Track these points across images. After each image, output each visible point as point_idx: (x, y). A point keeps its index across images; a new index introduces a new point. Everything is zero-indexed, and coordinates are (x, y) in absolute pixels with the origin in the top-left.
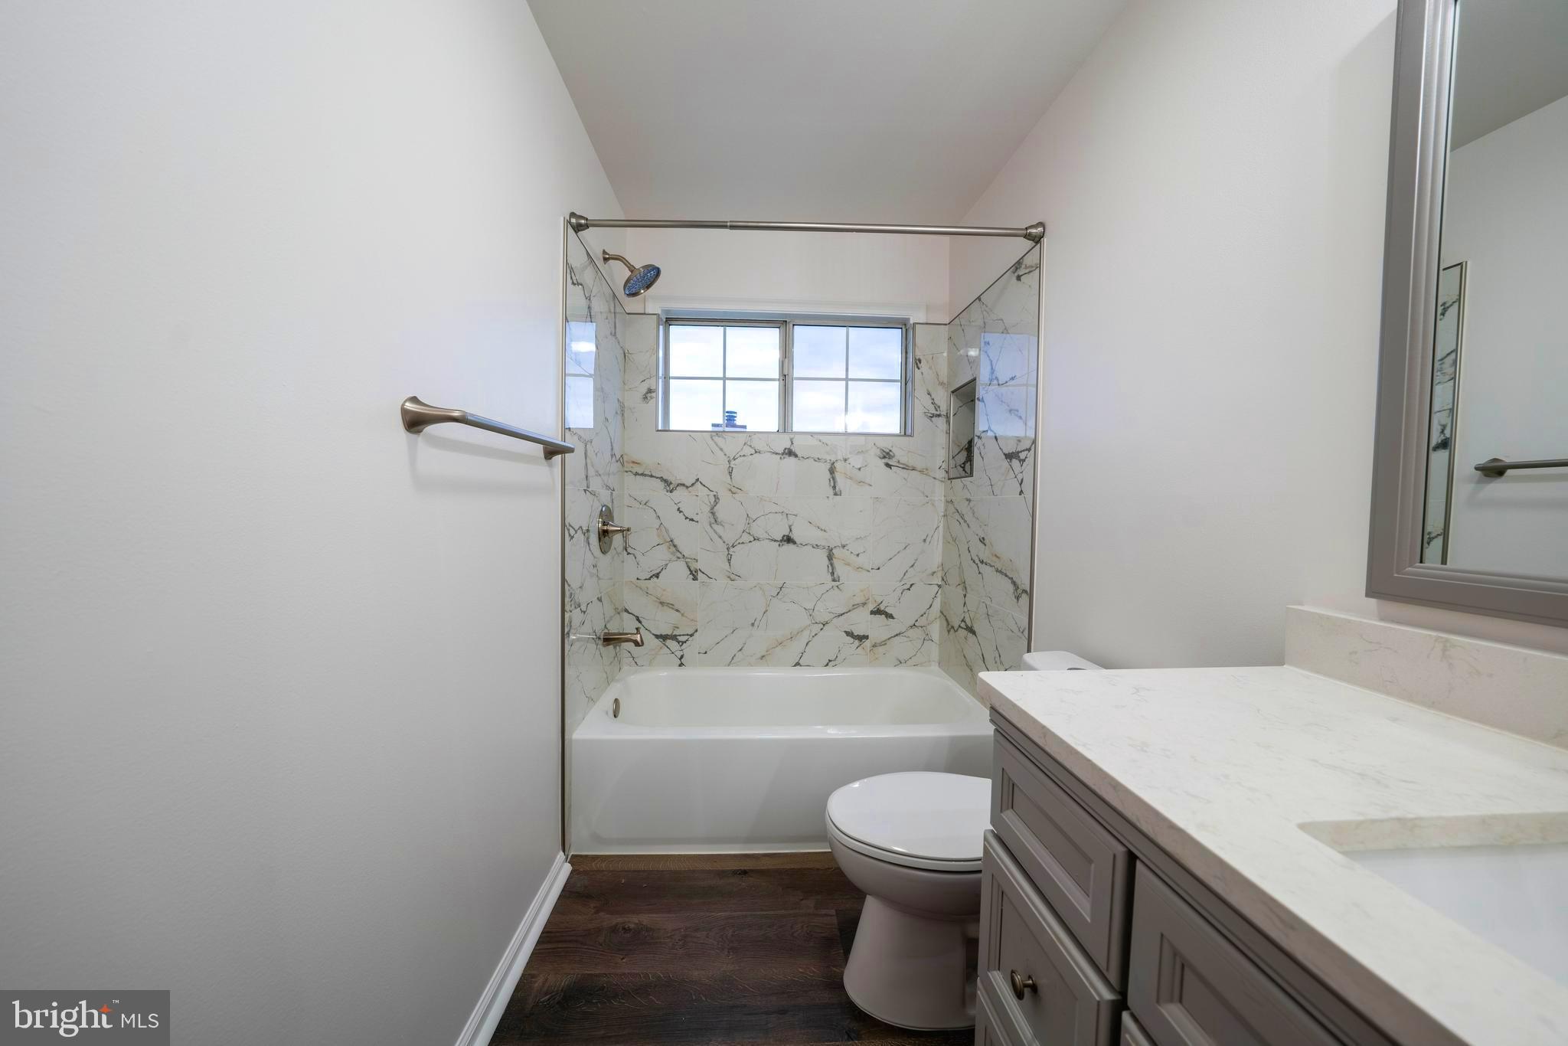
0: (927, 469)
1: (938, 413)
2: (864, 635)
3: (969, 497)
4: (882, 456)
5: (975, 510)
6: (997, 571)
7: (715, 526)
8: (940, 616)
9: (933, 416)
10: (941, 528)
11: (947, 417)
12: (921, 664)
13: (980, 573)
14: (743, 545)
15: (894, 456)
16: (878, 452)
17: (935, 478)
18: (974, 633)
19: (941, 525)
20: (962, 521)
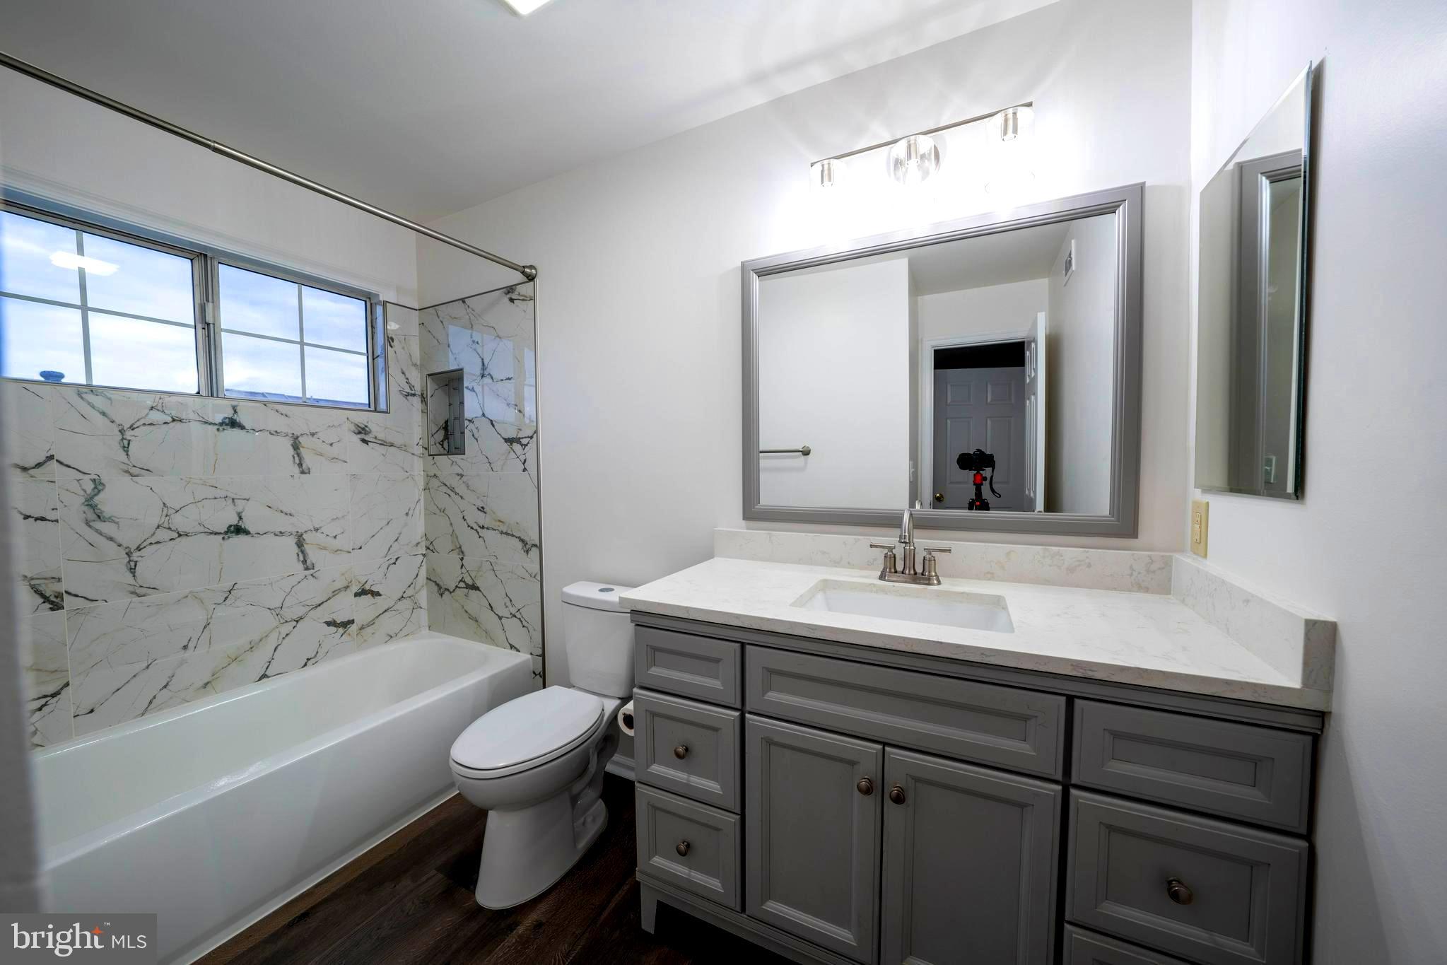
0: (405, 446)
1: (413, 392)
2: (349, 621)
3: (460, 471)
4: (356, 431)
5: (470, 484)
6: (502, 533)
7: (99, 525)
8: (426, 584)
9: (408, 395)
10: (422, 502)
11: (423, 398)
12: (412, 633)
13: (480, 537)
14: (158, 546)
15: (370, 432)
16: (353, 428)
17: (413, 454)
18: (477, 589)
19: (422, 498)
20: (452, 494)
